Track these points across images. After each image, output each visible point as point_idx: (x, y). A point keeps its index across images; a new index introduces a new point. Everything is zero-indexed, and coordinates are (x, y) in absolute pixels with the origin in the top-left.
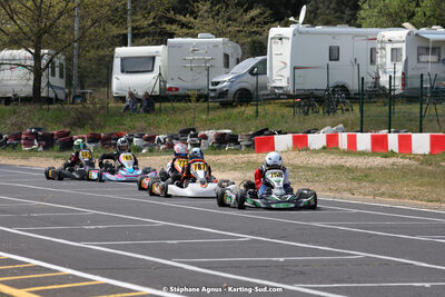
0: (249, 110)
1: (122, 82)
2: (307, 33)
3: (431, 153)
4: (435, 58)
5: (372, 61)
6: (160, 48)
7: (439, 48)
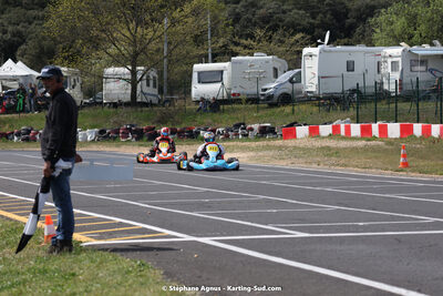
0: (288, 109)
1: (199, 90)
2: (330, 51)
3: (401, 137)
4: (423, 68)
5: (379, 71)
6: (227, 64)
7: (427, 61)
